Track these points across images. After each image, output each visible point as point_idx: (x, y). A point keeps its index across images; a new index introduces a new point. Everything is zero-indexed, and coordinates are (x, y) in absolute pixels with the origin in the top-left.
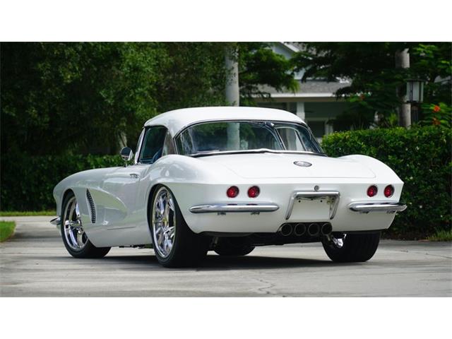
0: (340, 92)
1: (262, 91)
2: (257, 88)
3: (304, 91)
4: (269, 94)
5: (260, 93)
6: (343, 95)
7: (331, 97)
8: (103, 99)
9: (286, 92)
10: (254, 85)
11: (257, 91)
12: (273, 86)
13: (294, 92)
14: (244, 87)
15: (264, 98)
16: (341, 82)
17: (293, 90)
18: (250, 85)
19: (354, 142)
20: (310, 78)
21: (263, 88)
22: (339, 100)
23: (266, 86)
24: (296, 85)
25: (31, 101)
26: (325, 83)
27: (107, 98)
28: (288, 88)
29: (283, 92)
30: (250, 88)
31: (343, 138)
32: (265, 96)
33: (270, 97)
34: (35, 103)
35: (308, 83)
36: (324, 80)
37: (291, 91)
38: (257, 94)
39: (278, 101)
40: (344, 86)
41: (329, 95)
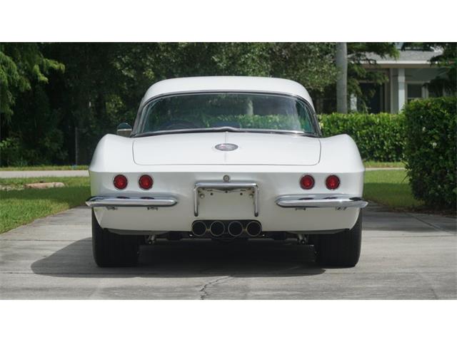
0: (434, 59)
1: (369, 58)
2: (365, 56)
3: (405, 59)
4: (375, 61)
5: (367, 59)
6: (437, 63)
7: (426, 65)
8: (215, 63)
9: (389, 60)
10: (363, 53)
11: (365, 58)
12: (378, 54)
13: (395, 60)
14: (354, 54)
15: (370, 64)
16: (435, 51)
17: (395, 57)
18: (359, 53)
19: (437, 110)
20: (409, 48)
21: (370, 55)
22: (432, 67)
23: (372, 53)
24: (397, 53)
25: (148, 63)
26: (421, 52)
27: (219, 62)
28: (391, 56)
29: (386, 60)
30: (359, 55)
31: (425, 105)
32: (371, 62)
33: (376, 64)
34: (152, 66)
35: (406, 52)
36: (420, 50)
37: (393, 58)
38: (364, 60)
39: (382, 67)
40: (437, 55)
41: (425, 62)
